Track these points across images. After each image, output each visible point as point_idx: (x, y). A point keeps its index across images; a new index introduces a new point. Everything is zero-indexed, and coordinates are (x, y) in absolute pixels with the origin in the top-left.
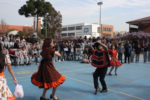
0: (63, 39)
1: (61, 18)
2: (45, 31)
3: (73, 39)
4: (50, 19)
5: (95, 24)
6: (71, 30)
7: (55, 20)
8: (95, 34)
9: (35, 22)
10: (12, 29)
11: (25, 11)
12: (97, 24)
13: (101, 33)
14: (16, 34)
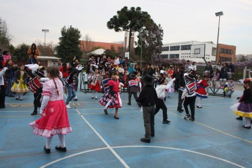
0: (163, 63)
1: (162, 34)
2: (140, 51)
3: (177, 62)
4: (148, 35)
5: (209, 42)
6: (175, 50)
7: (154, 36)
8: (208, 57)
9: (126, 38)
10: (97, 47)
11: (115, 24)
12: (212, 42)
14: (103, 53)
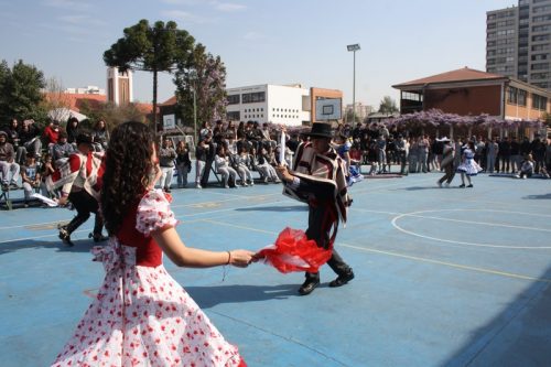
1: (223, 75)
5: (294, 86)
8: (295, 114)
13: (311, 111)
